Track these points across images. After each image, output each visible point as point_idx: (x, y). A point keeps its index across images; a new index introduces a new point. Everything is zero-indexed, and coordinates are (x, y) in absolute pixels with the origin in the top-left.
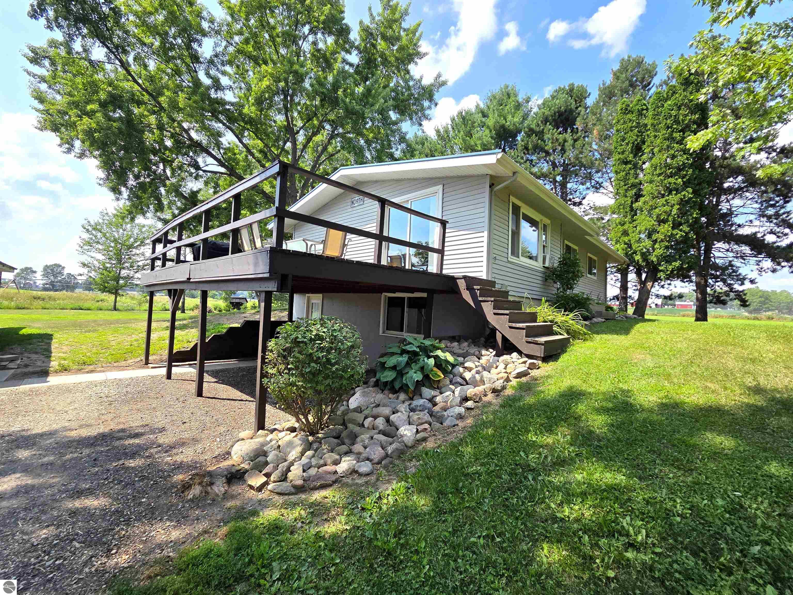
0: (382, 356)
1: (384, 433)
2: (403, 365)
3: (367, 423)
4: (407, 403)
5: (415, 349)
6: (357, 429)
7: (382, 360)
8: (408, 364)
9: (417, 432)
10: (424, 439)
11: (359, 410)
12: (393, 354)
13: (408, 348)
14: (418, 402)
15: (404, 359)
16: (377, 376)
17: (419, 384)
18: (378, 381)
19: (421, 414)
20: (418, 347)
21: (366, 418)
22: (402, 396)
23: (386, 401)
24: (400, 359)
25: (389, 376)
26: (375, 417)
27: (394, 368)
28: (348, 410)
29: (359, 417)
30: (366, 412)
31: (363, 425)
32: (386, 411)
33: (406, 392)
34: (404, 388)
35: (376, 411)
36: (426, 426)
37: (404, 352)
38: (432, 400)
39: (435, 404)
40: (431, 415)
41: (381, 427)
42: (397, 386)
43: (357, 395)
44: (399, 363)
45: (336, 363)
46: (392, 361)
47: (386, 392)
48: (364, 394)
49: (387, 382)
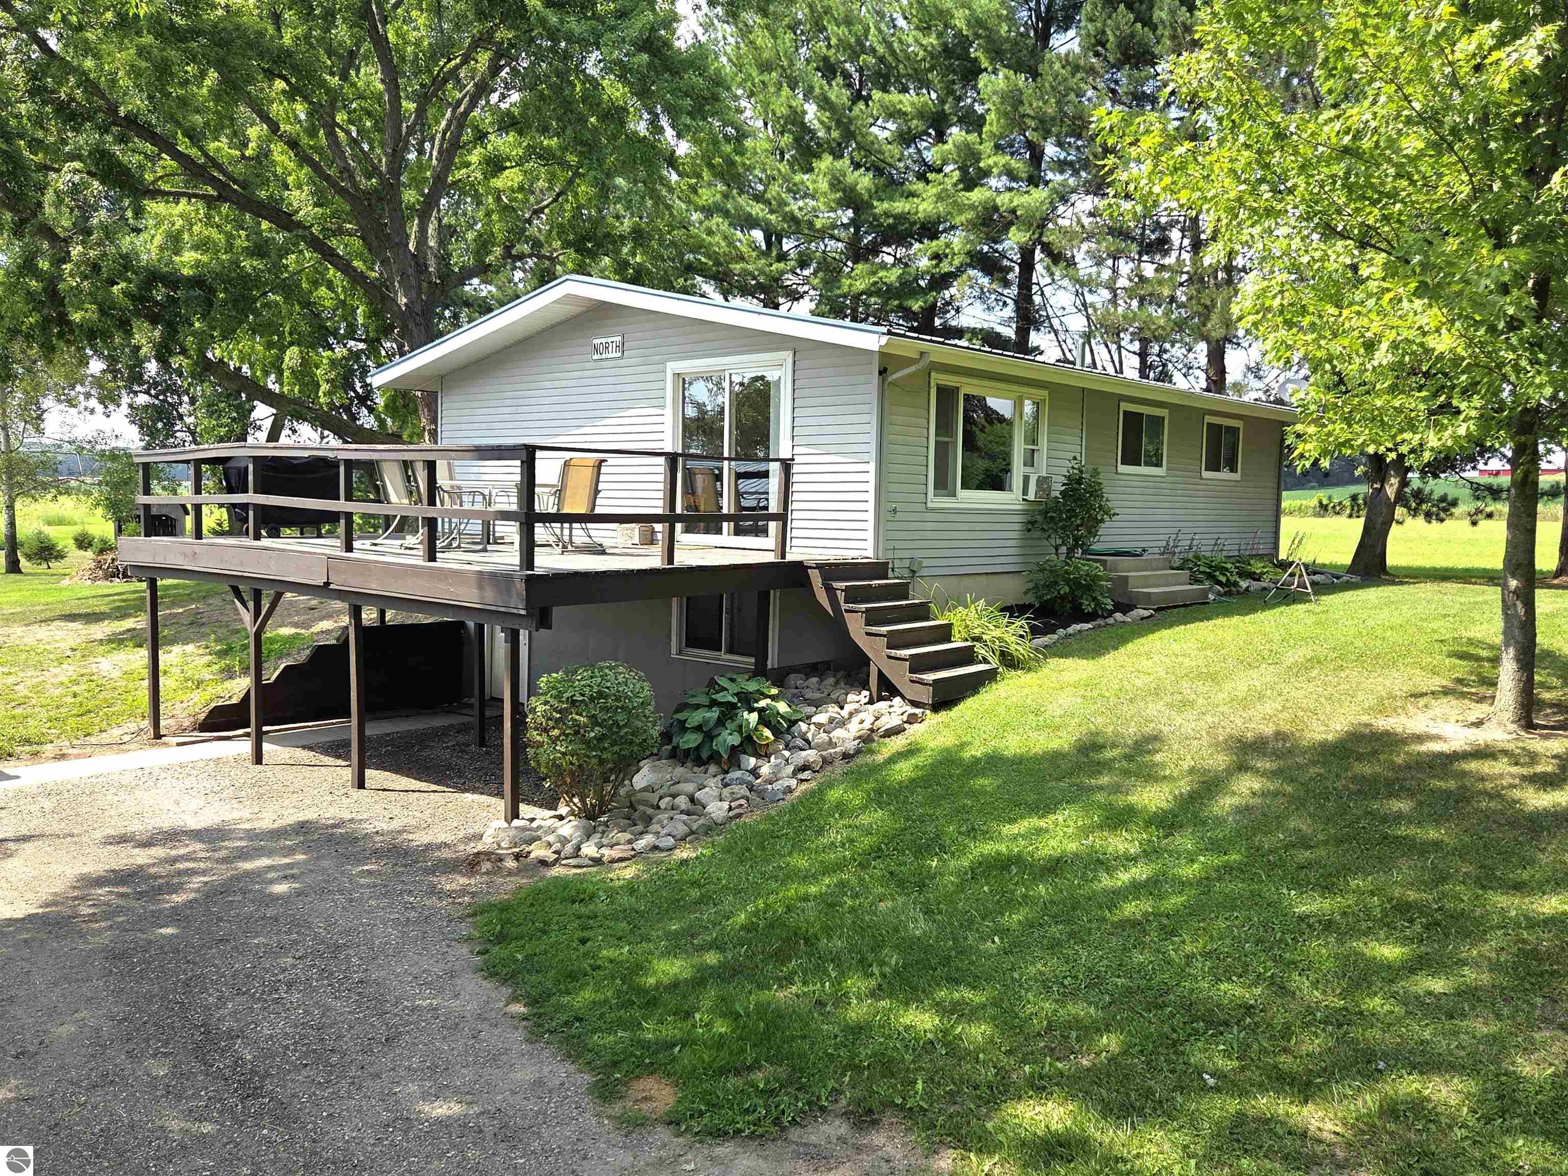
0: (678, 710)
1: (688, 813)
2: (712, 723)
3: (663, 804)
4: (720, 777)
5: (731, 699)
6: (650, 811)
7: (680, 716)
8: (721, 722)
9: (730, 809)
10: (739, 816)
11: (650, 789)
12: (697, 707)
13: (720, 697)
14: (735, 774)
15: (714, 714)
16: (674, 743)
17: (735, 752)
18: (675, 748)
19: (736, 788)
20: (737, 694)
21: (661, 798)
22: (713, 769)
23: (690, 775)
24: (708, 715)
25: (691, 740)
26: (674, 796)
27: (699, 728)
28: (632, 793)
29: (653, 798)
30: (661, 792)
31: (659, 808)
32: (690, 787)
33: (718, 763)
34: (714, 757)
35: (674, 789)
36: (743, 802)
37: (714, 703)
38: (754, 772)
39: (757, 776)
40: (751, 790)
41: (683, 807)
42: (705, 755)
43: (645, 771)
44: (706, 721)
45: (625, 725)
46: (695, 718)
47: (689, 764)
48: (654, 769)
49: (689, 750)
